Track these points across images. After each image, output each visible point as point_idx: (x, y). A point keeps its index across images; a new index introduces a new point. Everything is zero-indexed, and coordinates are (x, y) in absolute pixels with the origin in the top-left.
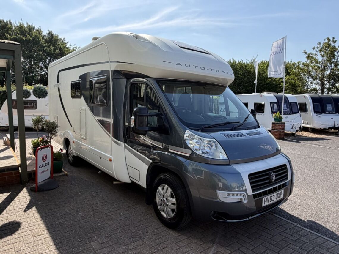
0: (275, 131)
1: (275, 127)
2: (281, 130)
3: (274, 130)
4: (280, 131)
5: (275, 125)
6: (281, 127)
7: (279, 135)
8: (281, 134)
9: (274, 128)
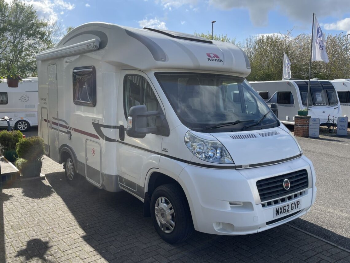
0: (299, 127)
1: (298, 121)
2: (306, 126)
3: (298, 125)
4: (304, 127)
5: (299, 120)
6: (306, 122)
7: (304, 131)
8: (305, 131)
9: (298, 123)
